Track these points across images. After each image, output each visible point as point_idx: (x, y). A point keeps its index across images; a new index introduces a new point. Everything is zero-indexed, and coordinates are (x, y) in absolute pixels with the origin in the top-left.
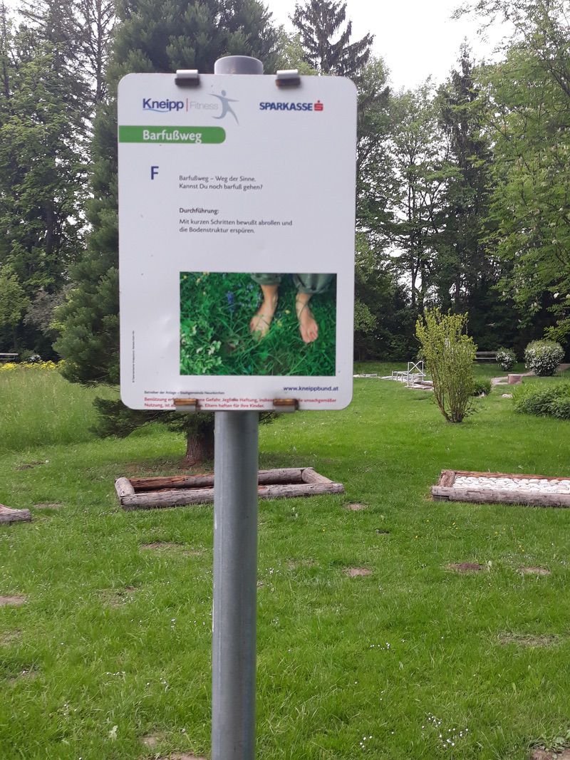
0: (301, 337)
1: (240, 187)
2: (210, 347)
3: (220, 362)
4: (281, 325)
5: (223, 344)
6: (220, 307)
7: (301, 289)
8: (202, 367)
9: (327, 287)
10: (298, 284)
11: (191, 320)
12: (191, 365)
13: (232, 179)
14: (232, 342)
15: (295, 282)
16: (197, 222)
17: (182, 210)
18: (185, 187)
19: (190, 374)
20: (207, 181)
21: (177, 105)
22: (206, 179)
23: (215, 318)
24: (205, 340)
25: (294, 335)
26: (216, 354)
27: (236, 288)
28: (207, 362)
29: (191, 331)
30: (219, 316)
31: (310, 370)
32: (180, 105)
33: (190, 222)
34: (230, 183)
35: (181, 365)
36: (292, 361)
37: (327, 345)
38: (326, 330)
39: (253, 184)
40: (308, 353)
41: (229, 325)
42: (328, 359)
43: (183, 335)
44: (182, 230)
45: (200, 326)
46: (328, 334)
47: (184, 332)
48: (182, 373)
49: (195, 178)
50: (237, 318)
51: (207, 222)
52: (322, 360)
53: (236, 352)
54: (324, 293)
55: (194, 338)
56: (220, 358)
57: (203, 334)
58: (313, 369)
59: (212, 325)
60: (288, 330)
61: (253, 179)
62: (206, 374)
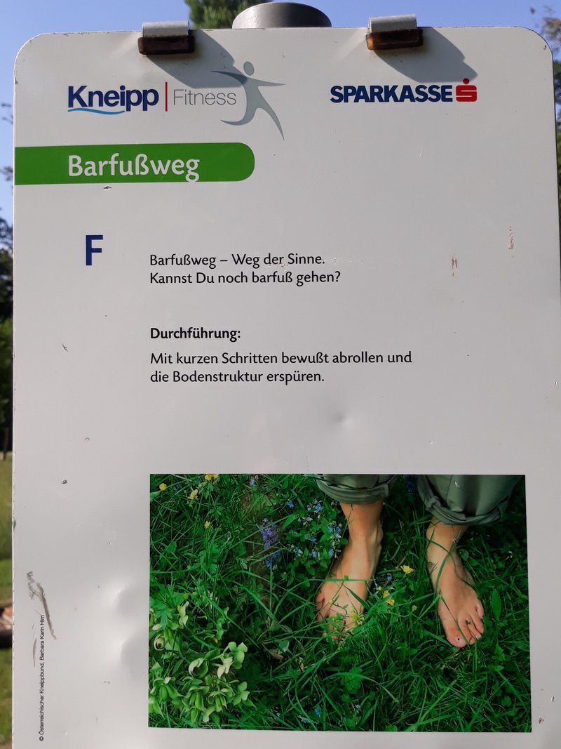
0: (443, 632)
1: (287, 278)
2: (221, 656)
3: (245, 696)
4: (392, 602)
5: (251, 649)
6: (245, 557)
7: (438, 513)
8: (203, 709)
9: (502, 508)
10: (429, 502)
11: (176, 590)
12: (175, 703)
13: (271, 260)
14: (273, 646)
15: (422, 495)
16: (190, 360)
17: (156, 333)
18: (162, 280)
19: (173, 726)
20: (212, 266)
21: (143, 96)
22: (212, 262)
23: (233, 585)
24: (208, 641)
25: (426, 627)
26: (236, 675)
27: (281, 512)
28: (214, 694)
29: (176, 619)
30: (243, 578)
31: (468, 719)
32: (151, 97)
33: (174, 359)
34: (265, 270)
35: (152, 701)
36: (421, 696)
37: (507, 652)
38: (502, 617)
39: (319, 270)
40: (460, 674)
41: (267, 603)
42: (511, 688)
43: (156, 628)
44: (156, 377)
45: (197, 604)
46: (510, 625)
47: (159, 621)
48: (155, 721)
49: (186, 260)
50: (284, 585)
51: (214, 359)
52: (496, 690)
53: (285, 671)
54: (495, 523)
55: (183, 634)
56: (244, 686)
57: (204, 623)
58: (475, 714)
59: (226, 601)
60: (410, 614)
61: (317, 260)
62: (210, 725)
